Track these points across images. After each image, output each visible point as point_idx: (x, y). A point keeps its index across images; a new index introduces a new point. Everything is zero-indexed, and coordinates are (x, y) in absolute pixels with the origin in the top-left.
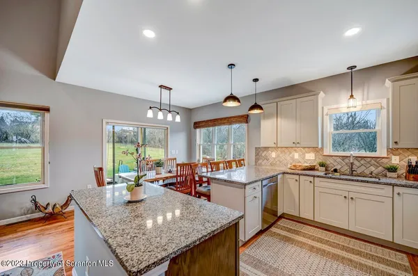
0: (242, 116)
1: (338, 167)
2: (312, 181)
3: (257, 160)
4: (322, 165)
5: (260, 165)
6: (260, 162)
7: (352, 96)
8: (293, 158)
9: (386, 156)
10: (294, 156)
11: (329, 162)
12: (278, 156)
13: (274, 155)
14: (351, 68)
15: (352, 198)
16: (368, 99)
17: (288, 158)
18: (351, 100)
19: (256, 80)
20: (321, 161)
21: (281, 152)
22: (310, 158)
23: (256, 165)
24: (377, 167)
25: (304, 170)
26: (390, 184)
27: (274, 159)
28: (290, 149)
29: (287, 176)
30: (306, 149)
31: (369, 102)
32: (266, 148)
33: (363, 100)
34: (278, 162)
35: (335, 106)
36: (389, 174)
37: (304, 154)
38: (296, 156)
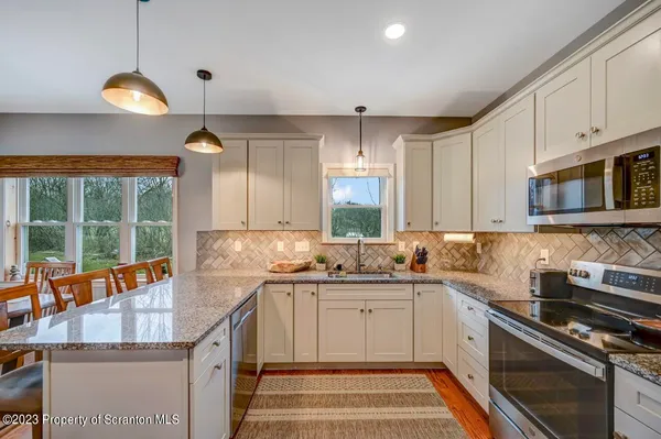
0: (164, 159)
1: (341, 262)
2: (315, 291)
3: (200, 260)
4: (321, 260)
5: (209, 268)
6: (207, 262)
7: (361, 152)
8: (273, 251)
9: (392, 241)
10: (275, 246)
11: (329, 254)
12: (246, 248)
13: (238, 246)
14: (361, 109)
15: (370, 311)
16: (375, 162)
17: (267, 251)
18: (360, 158)
19: (205, 75)
20: (318, 254)
21: (253, 241)
22: (303, 249)
23: (198, 268)
24: (385, 258)
25: (296, 271)
26: (409, 282)
27: (239, 253)
28: (270, 235)
29: (272, 288)
30: (297, 234)
31: (377, 165)
32: (222, 233)
33: (370, 162)
34: (246, 261)
35: (337, 165)
36: (398, 266)
37: (293, 243)
38: (280, 246)
